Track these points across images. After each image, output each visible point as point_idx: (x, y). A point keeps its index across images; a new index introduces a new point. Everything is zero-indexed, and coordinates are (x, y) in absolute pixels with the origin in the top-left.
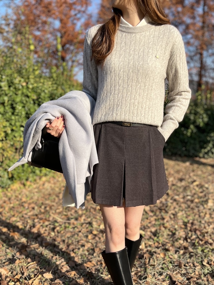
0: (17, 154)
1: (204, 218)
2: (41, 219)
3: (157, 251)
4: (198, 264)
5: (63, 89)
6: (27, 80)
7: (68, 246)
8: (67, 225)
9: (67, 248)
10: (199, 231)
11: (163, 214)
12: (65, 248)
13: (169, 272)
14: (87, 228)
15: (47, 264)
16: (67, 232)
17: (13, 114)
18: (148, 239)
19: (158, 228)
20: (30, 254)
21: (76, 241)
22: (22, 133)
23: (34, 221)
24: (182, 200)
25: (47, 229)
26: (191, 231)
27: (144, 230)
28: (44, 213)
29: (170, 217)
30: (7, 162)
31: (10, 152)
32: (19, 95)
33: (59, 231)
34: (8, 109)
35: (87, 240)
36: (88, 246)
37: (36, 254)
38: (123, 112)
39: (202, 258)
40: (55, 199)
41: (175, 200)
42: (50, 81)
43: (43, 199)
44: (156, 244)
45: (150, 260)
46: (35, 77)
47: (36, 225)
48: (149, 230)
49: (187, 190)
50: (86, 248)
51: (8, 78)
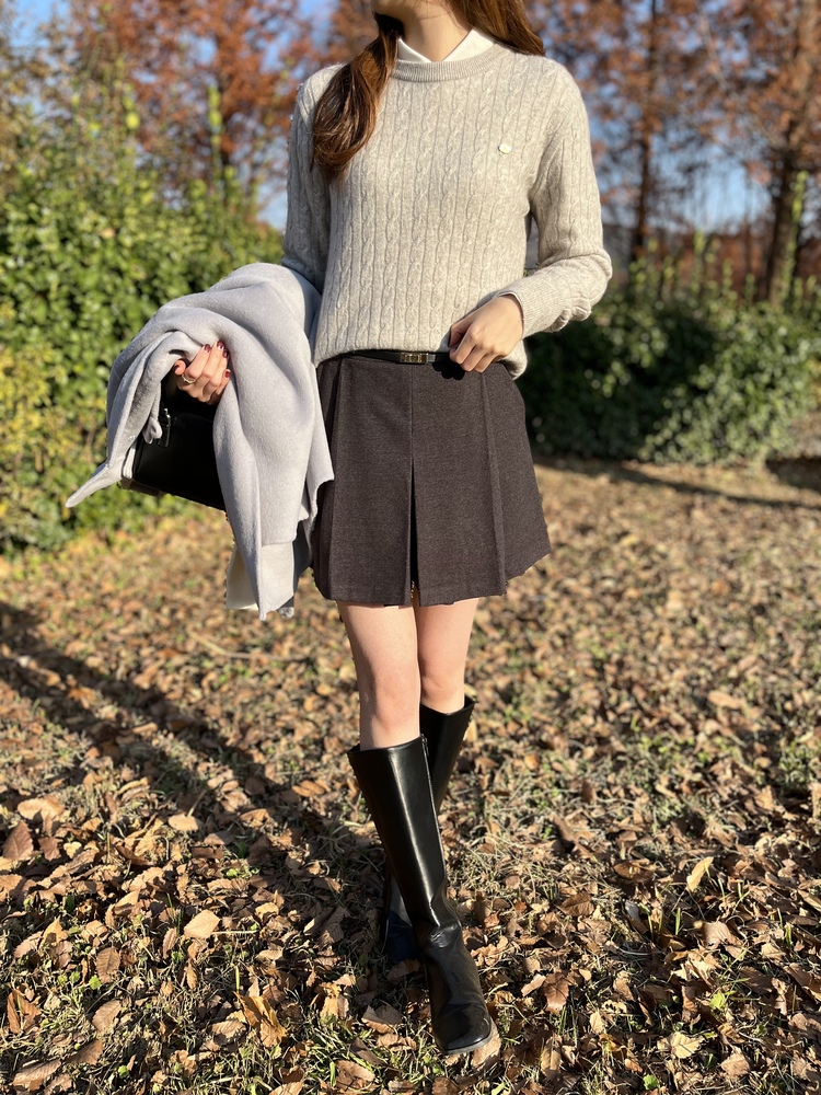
0: (88, 448)
1: (655, 647)
2: (160, 647)
3: (513, 749)
4: (639, 791)
5: (226, 251)
6: (117, 223)
7: (244, 731)
8: (240, 666)
9: (240, 736)
10: (642, 686)
11: (530, 634)
12: (235, 736)
13: (552, 816)
14: (300, 676)
15: (178, 786)
16: (240, 687)
17: (74, 325)
18: (486, 712)
19: (517, 677)
20: (127, 755)
21: (267, 717)
22: (101, 385)
23: (138, 653)
24: (587, 592)
25: (179, 678)
26: (615, 686)
27: (472, 685)
28: (168, 629)
29: (552, 645)
30: (57, 471)
31: (65, 442)
32: (94, 269)
33: (216, 685)
34: (60, 309)
35: (302, 712)
36: (304, 730)
37: (145, 755)
38: (402, 320)
39: (651, 771)
40: (201, 586)
41: (566, 592)
42: (187, 224)
43: (165, 585)
44: (512, 727)
45: (493, 775)
46: (142, 212)
47: (146, 667)
48: (488, 683)
49: (601, 561)
50: (298, 737)
51: (61, 216)
